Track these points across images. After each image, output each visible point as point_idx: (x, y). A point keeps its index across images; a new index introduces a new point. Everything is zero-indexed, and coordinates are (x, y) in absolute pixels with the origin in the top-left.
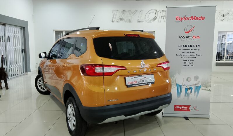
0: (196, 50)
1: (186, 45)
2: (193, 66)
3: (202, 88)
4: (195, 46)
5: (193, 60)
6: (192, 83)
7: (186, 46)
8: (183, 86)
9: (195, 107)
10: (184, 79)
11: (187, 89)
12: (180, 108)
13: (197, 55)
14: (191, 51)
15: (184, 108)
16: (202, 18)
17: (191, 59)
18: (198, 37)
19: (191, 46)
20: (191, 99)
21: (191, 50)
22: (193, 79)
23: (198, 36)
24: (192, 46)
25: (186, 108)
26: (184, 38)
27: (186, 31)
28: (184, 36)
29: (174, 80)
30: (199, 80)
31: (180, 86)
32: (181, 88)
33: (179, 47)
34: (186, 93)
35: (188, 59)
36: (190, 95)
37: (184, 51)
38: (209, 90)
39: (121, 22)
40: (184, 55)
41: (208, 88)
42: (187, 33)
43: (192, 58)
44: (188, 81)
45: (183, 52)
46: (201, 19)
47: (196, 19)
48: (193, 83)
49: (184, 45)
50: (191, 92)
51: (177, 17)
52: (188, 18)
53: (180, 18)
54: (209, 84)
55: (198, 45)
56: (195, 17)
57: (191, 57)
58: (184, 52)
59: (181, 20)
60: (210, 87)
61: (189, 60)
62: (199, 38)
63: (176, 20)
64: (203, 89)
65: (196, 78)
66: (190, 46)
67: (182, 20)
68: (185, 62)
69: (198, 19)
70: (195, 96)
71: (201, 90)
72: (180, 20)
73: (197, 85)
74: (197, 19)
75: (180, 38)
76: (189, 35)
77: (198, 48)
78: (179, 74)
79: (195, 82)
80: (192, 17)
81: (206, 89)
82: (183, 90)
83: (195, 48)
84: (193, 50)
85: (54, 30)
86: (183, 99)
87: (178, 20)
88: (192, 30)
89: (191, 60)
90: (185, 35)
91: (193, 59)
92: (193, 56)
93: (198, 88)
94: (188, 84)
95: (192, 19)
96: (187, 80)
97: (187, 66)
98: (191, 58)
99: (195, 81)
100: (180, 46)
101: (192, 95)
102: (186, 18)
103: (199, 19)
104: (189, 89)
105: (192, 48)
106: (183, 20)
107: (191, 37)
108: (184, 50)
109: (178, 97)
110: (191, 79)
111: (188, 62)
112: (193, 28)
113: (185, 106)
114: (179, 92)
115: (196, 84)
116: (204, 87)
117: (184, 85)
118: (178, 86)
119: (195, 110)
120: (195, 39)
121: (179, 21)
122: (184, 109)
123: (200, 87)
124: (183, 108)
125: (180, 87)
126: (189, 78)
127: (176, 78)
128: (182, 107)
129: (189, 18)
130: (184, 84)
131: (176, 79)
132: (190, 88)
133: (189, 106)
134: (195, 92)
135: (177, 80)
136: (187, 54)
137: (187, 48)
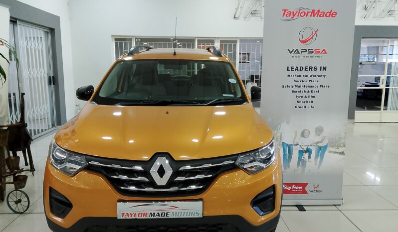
0: (319, 76)
1: (300, 67)
2: (313, 107)
3: (329, 149)
4: (318, 69)
5: (314, 97)
6: (311, 140)
7: (301, 69)
8: (294, 147)
9: (316, 186)
10: (296, 133)
11: (301, 152)
12: (289, 188)
13: (320, 86)
14: (309, 78)
15: (295, 187)
16: (332, 14)
17: (310, 94)
18: (324, 52)
19: (311, 68)
20: (309, 170)
21: (311, 76)
22: (313, 133)
23: (324, 50)
24: (313, 69)
25: (301, 188)
26: (298, 53)
27: (301, 39)
28: (297, 50)
29: (279, 134)
30: (323, 135)
31: (289, 147)
32: (292, 151)
33: (288, 70)
34: (300, 159)
35: (303, 94)
36: (308, 164)
37: (296, 79)
38: (342, 153)
39: (253, 18)
40: (296, 86)
41: (341, 150)
42: (303, 42)
43: (312, 91)
44: (304, 137)
45: (295, 81)
46: (329, 16)
47: (320, 16)
48: (313, 141)
49: (297, 67)
50: (309, 157)
51: (285, 10)
52: (305, 13)
53: (291, 12)
54: (343, 141)
55: (324, 67)
56: (319, 11)
57: (310, 89)
58: (297, 81)
59: (292, 16)
60: (344, 146)
61: (306, 97)
62: (326, 53)
63: (283, 16)
64: (330, 152)
65: (319, 130)
66: (308, 69)
67: (294, 16)
68: (300, 99)
69: (324, 14)
70: (316, 164)
71: (327, 153)
72: (290, 16)
73: (320, 145)
74: (323, 16)
75: (291, 53)
76: (307, 46)
77: (323, 72)
78: (288, 123)
79: (318, 139)
80: (313, 11)
81: (337, 150)
82: (295, 154)
83: (318, 72)
84: (314, 76)
85: (112, 36)
86: (295, 170)
87: (286, 16)
88: (312, 37)
89: (309, 97)
90: (300, 47)
91: (313, 94)
92: (314, 89)
93: (321, 150)
94: (305, 143)
95: (314, 16)
96: (303, 135)
97: (302, 107)
98: (310, 91)
99: (317, 136)
100: (290, 69)
101: (311, 163)
102: (302, 13)
103: (326, 16)
104: (306, 152)
105: (313, 72)
106: (296, 17)
107: (310, 51)
108: (298, 76)
109: (285, 168)
110: (309, 133)
111: (304, 99)
112: (314, 33)
113: (297, 185)
114: (287, 158)
115: (318, 143)
116: (333, 147)
117: (297, 145)
118: (285, 147)
119: (317, 191)
120: (317, 55)
121: (289, 18)
122: (296, 189)
123: (325, 147)
124: (294, 189)
125: (288, 149)
126: (306, 131)
127: (281, 131)
128: (293, 187)
129: (308, 13)
130: (296, 143)
131: (281, 133)
132: (308, 151)
133: (305, 185)
134: (316, 157)
135: (283, 135)
136: (303, 84)
137: (304, 72)
